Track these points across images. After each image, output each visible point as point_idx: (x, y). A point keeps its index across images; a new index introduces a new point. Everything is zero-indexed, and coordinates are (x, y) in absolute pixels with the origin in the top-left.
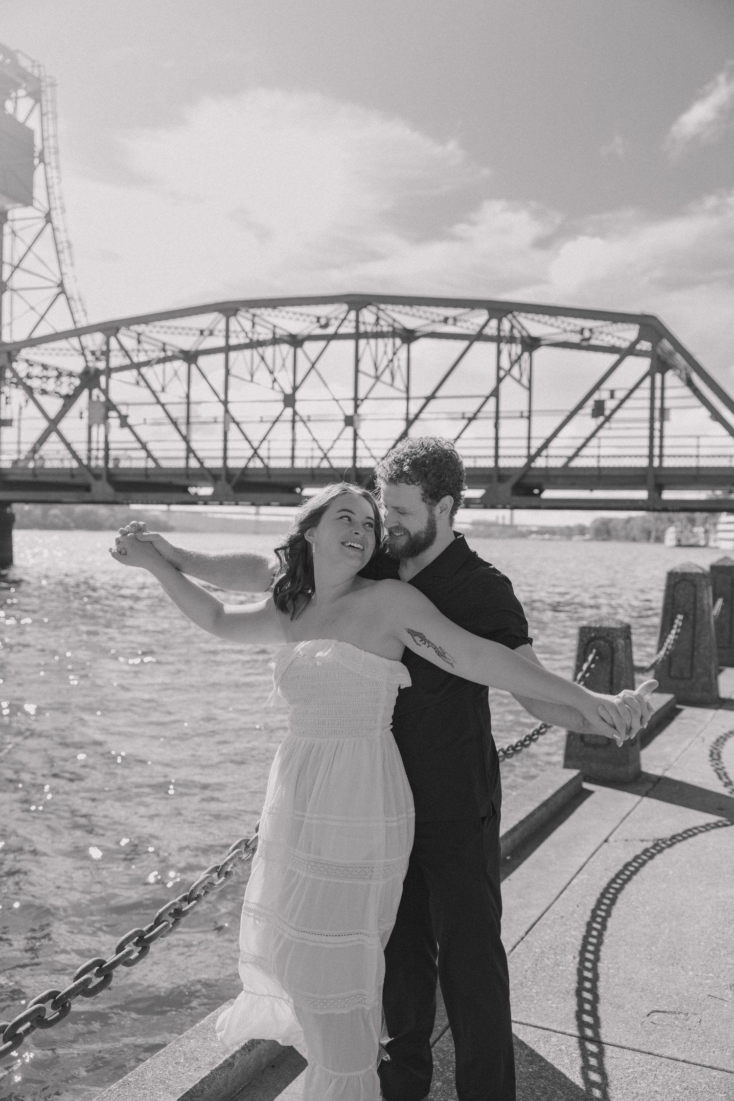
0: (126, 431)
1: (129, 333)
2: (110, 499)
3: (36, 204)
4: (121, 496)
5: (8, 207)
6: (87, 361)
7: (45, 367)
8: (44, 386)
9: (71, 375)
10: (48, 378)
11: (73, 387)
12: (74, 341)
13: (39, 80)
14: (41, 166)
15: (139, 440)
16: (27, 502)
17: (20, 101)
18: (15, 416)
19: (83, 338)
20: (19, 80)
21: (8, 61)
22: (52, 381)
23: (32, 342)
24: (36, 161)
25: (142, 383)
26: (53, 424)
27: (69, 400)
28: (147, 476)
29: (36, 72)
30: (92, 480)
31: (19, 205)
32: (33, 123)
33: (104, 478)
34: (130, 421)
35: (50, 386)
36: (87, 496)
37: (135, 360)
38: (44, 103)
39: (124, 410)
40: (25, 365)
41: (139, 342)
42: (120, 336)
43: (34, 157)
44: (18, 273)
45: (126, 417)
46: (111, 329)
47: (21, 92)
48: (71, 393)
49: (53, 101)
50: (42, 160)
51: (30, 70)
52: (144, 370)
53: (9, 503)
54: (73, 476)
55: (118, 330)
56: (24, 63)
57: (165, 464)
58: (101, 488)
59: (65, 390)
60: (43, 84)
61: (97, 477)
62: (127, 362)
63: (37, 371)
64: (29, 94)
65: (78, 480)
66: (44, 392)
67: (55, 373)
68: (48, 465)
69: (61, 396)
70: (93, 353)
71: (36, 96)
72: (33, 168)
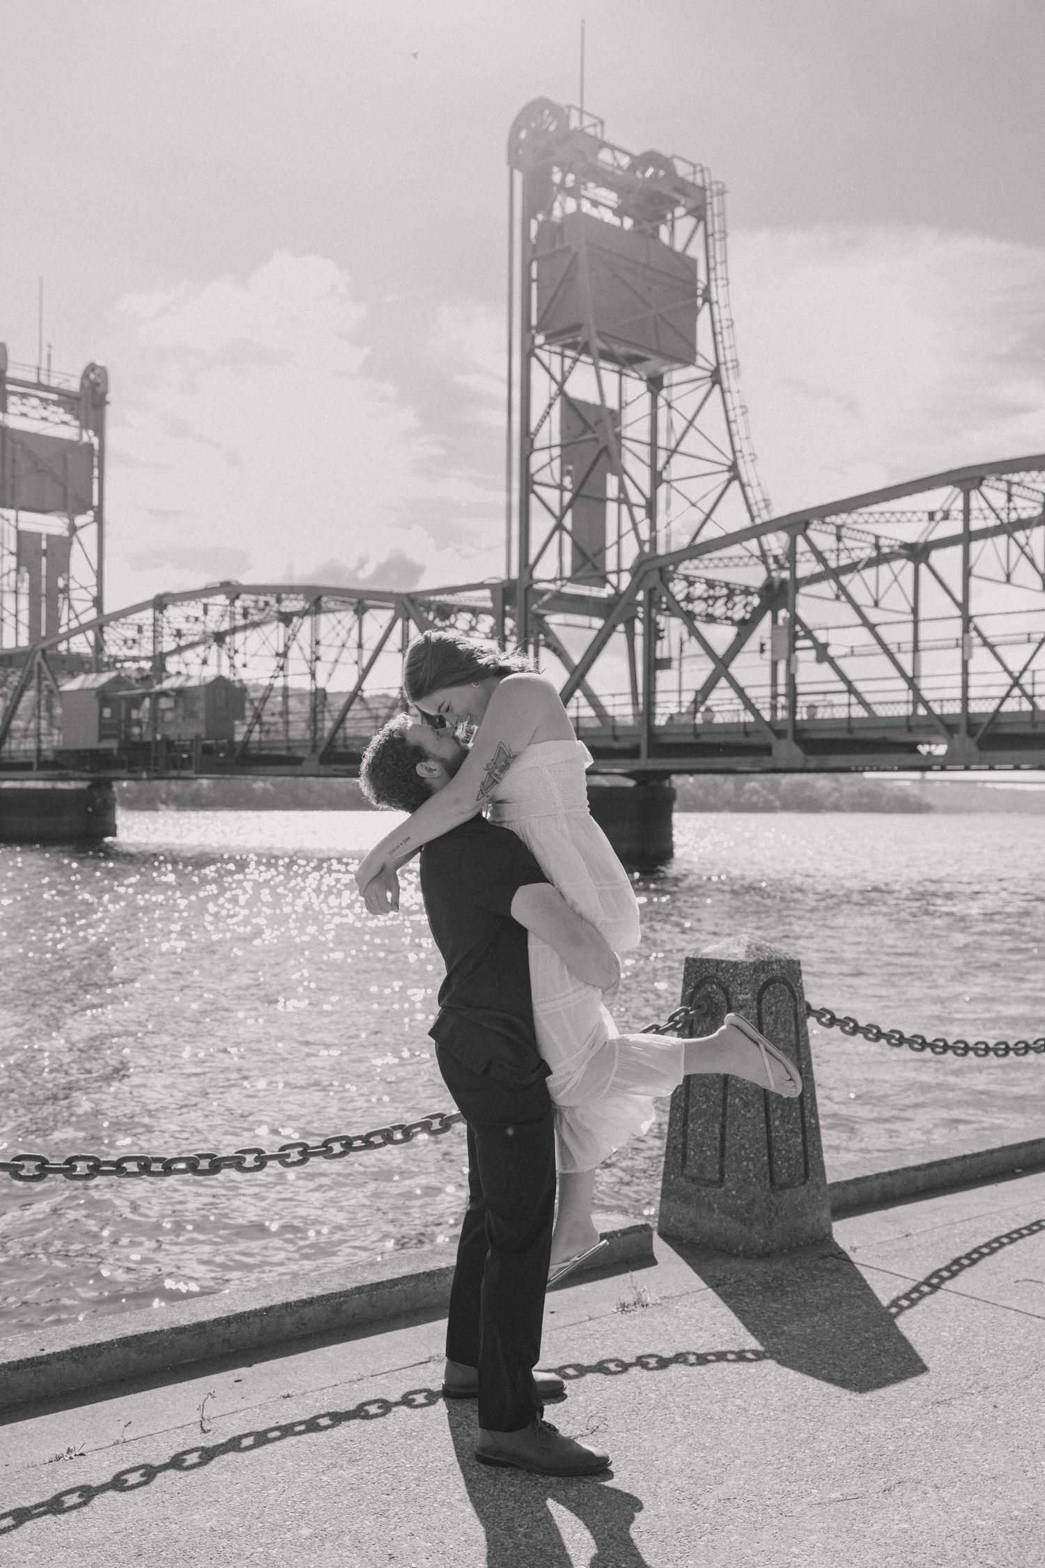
0: (826, 666)
1: (824, 527)
2: (799, 764)
3: (700, 361)
4: (813, 762)
5: (663, 369)
6: (769, 570)
7: (711, 584)
8: (710, 610)
9: (747, 592)
10: (716, 599)
11: (749, 609)
12: (753, 544)
13: (703, 189)
14: (707, 306)
15: (843, 677)
16: (691, 772)
17: (678, 224)
18: (675, 654)
19: (764, 539)
20: (676, 196)
21: (662, 173)
22: (721, 602)
23: (695, 550)
24: (700, 301)
25: (843, 598)
26: (722, 665)
27: (746, 627)
28: (851, 730)
29: (699, 182)
30: (772, 739)
31: (677, 365)
32: (696, 251)
33: (790, 735)
34: (832, 651)
35: (719, 609)
36: (767, 762)
37: (833, 564)
38: (709, 219)
39: (822, 637)
40: (684, 584)
41: (839, 538)
42: (810, 533)
43: (697, 296)
44: (676, 459)
45: (826, 646)
46: (797, 524)
47: (680, 211)
48: (748, 616)
49: (722, 214)
50: (707, 299)
51: (690, 178)
52: (844, 579)
53: (667, 774)
54: (747, 734)
55: (807, 525)
56: (683, 170)
57: (881, 711)
58: (786, 750)
59: (738, 614)
60: (708, 194)
61: (780, 734)
62: (819, 568)
63: (700, 589)
64: (690, 212)
65: (755, 740)
66: (710, 619)
67: (725, 591)
68: (718, 719)
69: (734, 623)
70: (776, 558)
71: (699, 213)
72: (696, 311)
